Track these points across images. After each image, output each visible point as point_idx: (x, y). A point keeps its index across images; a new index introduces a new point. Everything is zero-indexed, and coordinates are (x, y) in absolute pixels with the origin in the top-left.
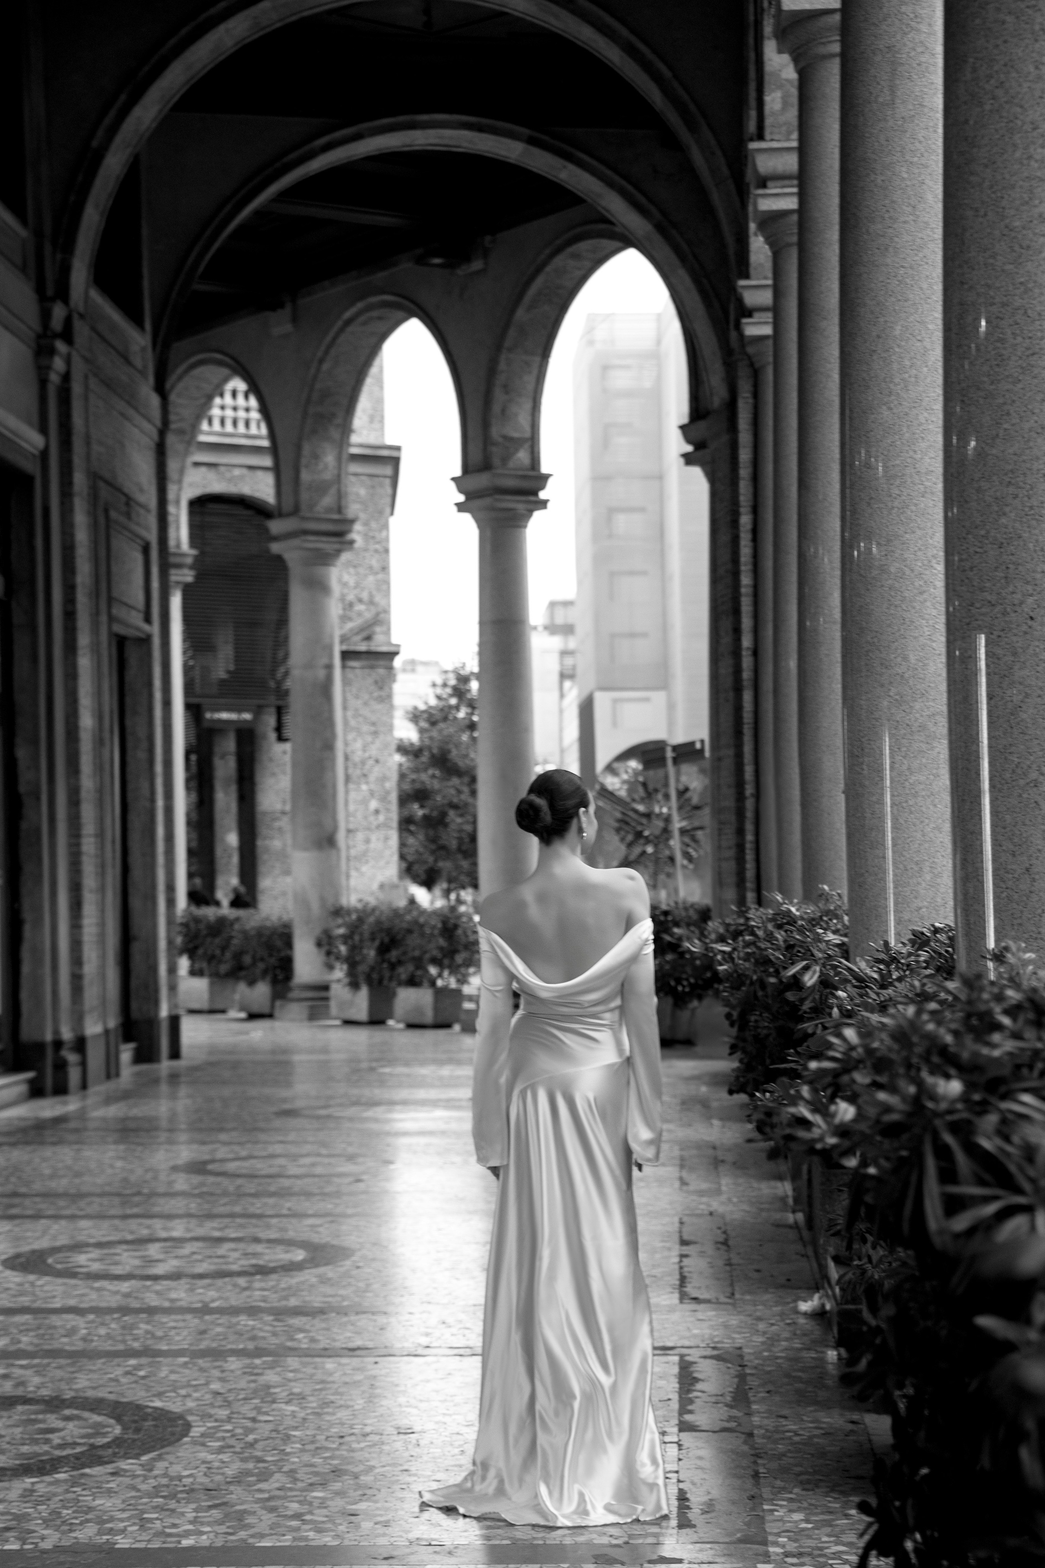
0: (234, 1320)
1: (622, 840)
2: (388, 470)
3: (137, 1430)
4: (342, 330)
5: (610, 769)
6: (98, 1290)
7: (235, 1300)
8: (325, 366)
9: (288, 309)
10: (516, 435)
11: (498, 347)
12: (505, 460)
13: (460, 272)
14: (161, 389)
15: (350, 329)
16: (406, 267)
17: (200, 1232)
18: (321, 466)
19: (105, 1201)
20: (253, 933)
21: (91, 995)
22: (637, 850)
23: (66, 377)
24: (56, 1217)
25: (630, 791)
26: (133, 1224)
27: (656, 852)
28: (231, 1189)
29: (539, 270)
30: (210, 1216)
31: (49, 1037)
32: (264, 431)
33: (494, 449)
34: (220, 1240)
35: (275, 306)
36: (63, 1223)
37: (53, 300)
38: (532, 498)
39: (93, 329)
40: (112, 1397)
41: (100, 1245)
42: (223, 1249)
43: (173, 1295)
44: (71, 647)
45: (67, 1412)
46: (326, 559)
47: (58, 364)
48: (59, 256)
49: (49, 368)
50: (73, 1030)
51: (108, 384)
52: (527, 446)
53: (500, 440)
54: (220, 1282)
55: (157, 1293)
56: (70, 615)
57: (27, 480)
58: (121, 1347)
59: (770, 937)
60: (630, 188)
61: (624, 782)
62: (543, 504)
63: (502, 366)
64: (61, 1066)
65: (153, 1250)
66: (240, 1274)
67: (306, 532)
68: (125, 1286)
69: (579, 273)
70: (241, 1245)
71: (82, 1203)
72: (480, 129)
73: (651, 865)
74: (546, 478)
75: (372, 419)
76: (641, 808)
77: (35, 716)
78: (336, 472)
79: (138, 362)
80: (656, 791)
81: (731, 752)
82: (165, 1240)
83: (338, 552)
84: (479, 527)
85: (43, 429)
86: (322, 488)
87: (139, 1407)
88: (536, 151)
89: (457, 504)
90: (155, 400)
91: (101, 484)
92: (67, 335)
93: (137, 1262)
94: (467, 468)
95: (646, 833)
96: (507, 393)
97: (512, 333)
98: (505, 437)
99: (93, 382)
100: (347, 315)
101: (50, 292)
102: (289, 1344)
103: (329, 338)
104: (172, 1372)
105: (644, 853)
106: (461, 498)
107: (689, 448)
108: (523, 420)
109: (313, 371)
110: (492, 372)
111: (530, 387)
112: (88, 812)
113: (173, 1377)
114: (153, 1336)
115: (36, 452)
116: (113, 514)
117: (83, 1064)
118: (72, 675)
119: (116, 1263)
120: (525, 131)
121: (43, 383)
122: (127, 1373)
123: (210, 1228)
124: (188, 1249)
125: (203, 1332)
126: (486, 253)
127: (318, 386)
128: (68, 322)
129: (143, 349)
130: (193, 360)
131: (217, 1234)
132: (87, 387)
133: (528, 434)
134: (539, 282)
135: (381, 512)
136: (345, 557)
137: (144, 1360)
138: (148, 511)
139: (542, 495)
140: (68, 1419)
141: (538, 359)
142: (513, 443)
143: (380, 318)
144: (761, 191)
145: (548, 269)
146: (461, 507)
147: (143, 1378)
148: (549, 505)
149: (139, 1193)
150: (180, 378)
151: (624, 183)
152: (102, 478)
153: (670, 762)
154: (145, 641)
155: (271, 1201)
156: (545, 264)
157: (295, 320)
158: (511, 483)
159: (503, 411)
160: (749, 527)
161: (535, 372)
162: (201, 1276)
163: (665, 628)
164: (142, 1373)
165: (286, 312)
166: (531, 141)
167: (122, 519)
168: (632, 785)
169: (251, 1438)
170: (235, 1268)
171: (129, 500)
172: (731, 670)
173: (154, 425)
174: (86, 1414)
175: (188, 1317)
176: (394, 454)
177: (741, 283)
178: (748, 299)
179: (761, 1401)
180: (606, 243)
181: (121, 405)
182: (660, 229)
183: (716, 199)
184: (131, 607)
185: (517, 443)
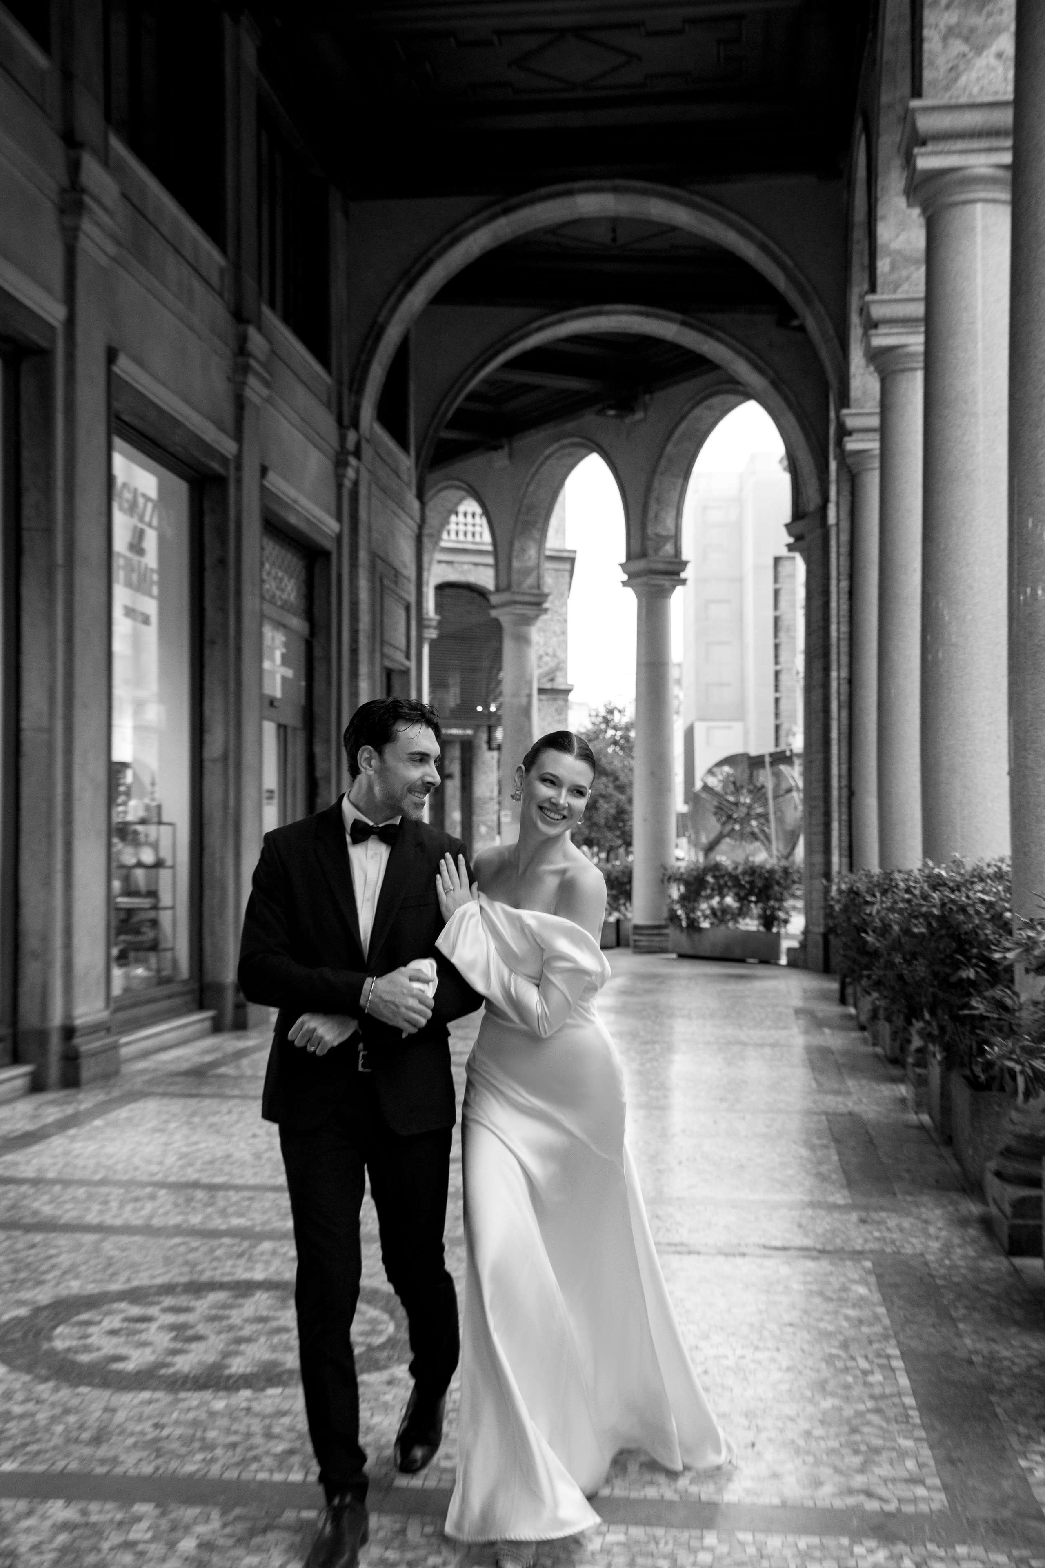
1: (719, 820)
2: (567, 566)
4: (543, 463)
5: (710, 772)
8: (531, 488)
9: (506, 451)
10: (664, 533)
11: (653, 472)
12: (657, 551)
13: (627, 420)
14: (421, 496)
15: (549, 462)
16: (589, 419)
18: (527, 557)
22: (728, 828)
23: (356, 483)
25: (724, 787)
27: (741, 829)
29: (683, 417)
32: (487, 537)
33: (650, 543)
35: (495, 448)
37: (348, 428)
38: (676, 577)
39: (376, 452)
44: (354, 674)
46: (528, 621)
47: (350, 473)
48: (353, 398)
49: (344, 476)
51: (384, 490)
52: (672, 541)
56: (354, 651)
57: (327, 554)
59: (925, 897)
60: (752, 356)
61: (720, 781)
62: (684, 582)
63: (656, 484)
67: (515, 602)
69: (711, 420)
72: (647, 315)
74: (684, 564)
75: (557, 532)
76: (731, 799)
77: (329, 722)
78: (536, 561)
79: (405, 477)
80: (742, 787)
81: (820, 756)
83: (537, 616)
84: (638, 597)
85: (339, 519)
86: (527, 572)
88: (687, 331)
89: (623, 582)
90: (416, 504)
91: (378, 561)
92: (357, 454)
94: (629, 557)
95: (735, 816)
96: (659, 504)
97: (663, 462)
98: (657, 535)
99: (374, 489)
100: (548, 452)
101: (346, 421)
103: (533, 469)
105: (733, 829)
106: (625, 577)
107: (791, 540)
108: (670, 522)
109: (522, 491)
110: (649, 489)
111: (675, 499)
115: (333, 535)
116: (386, 582)
120: (679, 317)
126: (646, 408)
127: (526, 502)
128: (358, 445)
129: (409, 468)
130: (440, 486)
132: (369, 491)
133: (672, 531)
134: (683, 426)
135: (562, 595)
136: (544, 617)
138: (409, 580)
139: (683, 575)
141: (681, 481)
142: (662, 539)
143: (570, 455)
144: (873, 332)
145: (691, 417)
146: (625, 584)
148: (688, 583)
150: (431, 499)
151: (748, 352)
152: (378, 556)
153: (767, 765)
154: (406, 672)
156: (688, 413)
157: (511, 456)
158: (661, 567)
159: (656, 516)
161: (679, 489)
163: (742, 680)
165: (505, 452)
166: (684, 324)
167: (392, 586)
168: (725, 782)
171: (397, 573)
172: (820, 697)
173: (415, 522)
176: (572, 555)
177: (845, 411)
178: (851, 423)
179: (964, 1319)
180: (732, 398)
181: (393, 506)
182: (774, 384)
183: (824, 353)
184: (397, 648)
185: (665, 539)
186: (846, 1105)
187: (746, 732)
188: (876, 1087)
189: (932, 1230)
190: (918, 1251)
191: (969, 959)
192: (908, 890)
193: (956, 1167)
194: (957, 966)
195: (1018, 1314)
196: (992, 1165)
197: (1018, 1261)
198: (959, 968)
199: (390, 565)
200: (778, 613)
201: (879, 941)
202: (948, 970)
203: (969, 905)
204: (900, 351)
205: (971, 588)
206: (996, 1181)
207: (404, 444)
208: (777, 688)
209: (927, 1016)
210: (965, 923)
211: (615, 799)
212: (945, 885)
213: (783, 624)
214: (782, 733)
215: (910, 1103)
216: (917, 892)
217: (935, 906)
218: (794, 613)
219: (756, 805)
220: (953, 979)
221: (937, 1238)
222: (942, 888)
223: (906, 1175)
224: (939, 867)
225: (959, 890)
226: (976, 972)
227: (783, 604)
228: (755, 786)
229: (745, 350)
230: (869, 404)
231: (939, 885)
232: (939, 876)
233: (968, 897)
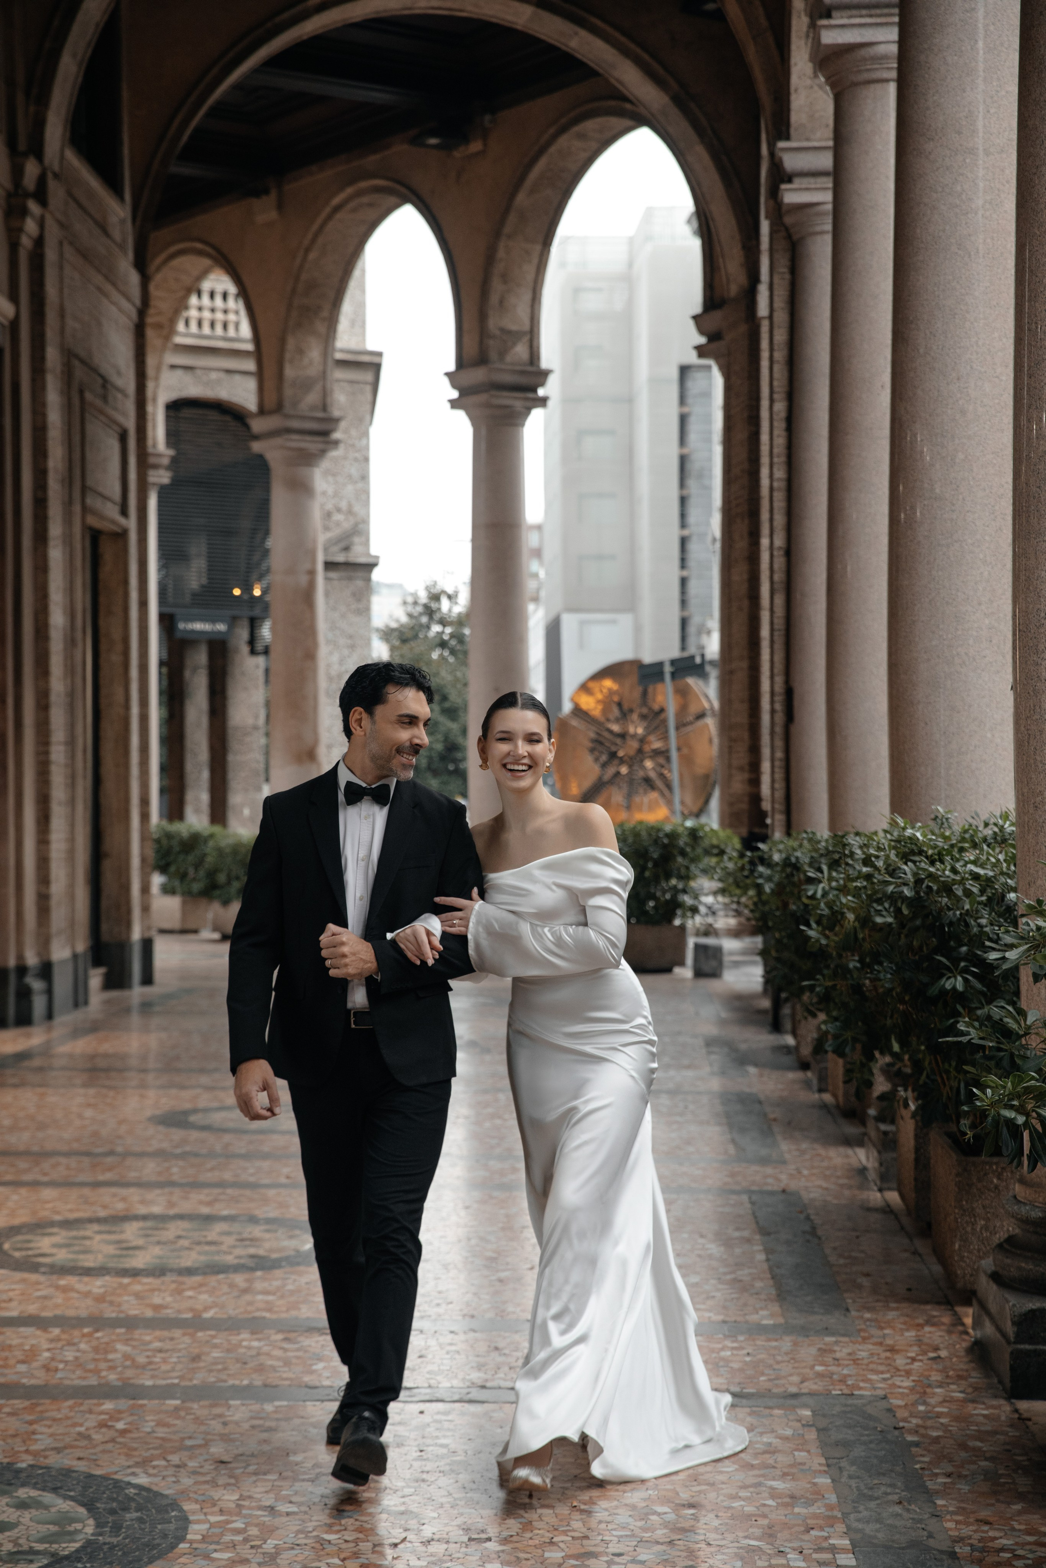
0: (234, 1339)
1: (596, 760)
2: (369, 377)
3: (117, 1528)
4: (330, 217)
5: (584, 688)
6: (65, 1290)
7: (234, 1308)
8: (312, 256)
9: (273, 194)
10: (514, 328)
11: (497, 234)
12: (502, 354)
13: (457, 154)
14: (141, 264)
15: (338, 216)
16: (399, 150)
17: (185, 1207)
18: (306, 361)
19: (73, 1162)
20: (228, 850)
21: (58, 916)
22: (611, 771)
23: (39, 242)
24: (16, 1184)
25: (605, 711)
26: (105, 1194)
27: (630, 773)
28: (218, 1148)
29: (542, 151)
30: (196, 1185)
31: (12, 962)
32: (246, 330)
33: (491, 342)
34: (209, 1219)
35: (259, 192)
36: (23, 1191)
37: (25, 155)
38: (531, 395)
39: (70, 194)
40: (82, 1467)
41: (67, 1224)
42: (215, 1231)
43: (157, 1300)
44: (41, 537)
45: (23, 1493)
46: (309, 459)
47: (31, 226)
48: (32, 109)
49: (20, 230)
50: (39, 954)
51: (85, 255)
52: (526, 339)
53: (498, 333)
54: (213, 1280)
55: (138, 1296)
56: (41, 503)
58: (93, 1381)
59: (892, 871)
60: (646, 57)
61: (599, 702)
62: (543, 402)
63: (501, 253)
64: (25, 994)
65: (131, 1232)
66: (237, 1268)
67: (288, 431)
68: (97, 1285)
69: (584, 155)
70: (236, 1227)
71: (46, 1165)
73: (625, 786)
74: (543, 375)
75: (353, 324)
76: (616, 728)
78: (321, 368)
79: (117, 235)
80: (631, 711)
81: (745, 664)
82: (145, 1218)
83: (323, 452)
84: (474, 424)
85: (14, 297)
86: (306, 385)
87: (119, 1485)
88: (546, 15)
89: (451, 401)
90: (134, 278)
91: (76, 363)
92: (41, 194)
93: (111, 1250)
94: (460, 362)
95: (621, 754)
96: (505, 282)
97: (512, 218)
98: (503, 330)
99: (68, 250)
100: (336, 201)
101: (22, 146)
102: (307, 1379)
103: (315, 227)
104: (160, 1424)
105: (618, 773)
106: (455, 394)
107: (702, 340)
108: (522, 311)
109: (298, 261)
110: (490, 259)
111: (530, 277)
112: (58, 718)
113: (161, 1432)
114: (135, 1365)
115: (6, 323)
116: (88, 396)
117: (49, 992)
118: (42, 568)
119: (86, 1252)
121: (14, 246)
122: (102, 1425)
123: (196, 1202)
124: (173, 1229)
125: (196, 1358)
126: (485, 134)
127: (304, 276)
128: (42, 181)
129: (123, 222)
130: (172, 249)
131: (205, 1210)
132: (61, 255)
133: (527, 327)
134: (542, 163)
135: (361, 420)
136: (333, 453)
137: (123, 1404)
138: (126, 396)
139: (542, 392)
140: (23, 1505)
141: (538, 248)
142: (510, 337)
143: (371, 205)
144: (824, 22)
145: (553, 149)
146: (454, 404)
147: (123, 1432)
148: (550, 403)
149: (111, 1153)
150: (158, 269)
151: (639, 51)
152: (77, 357)
153: (668, 677)
154: (122, 535)
155: (266, 1164)
156: (548, 144)
157: (280, 207)
158: (508, 378)
159: (501, 302)
160: (783, 415)
161: (535, 261)
162: (189, 1271)
163: (632, 550)
164: (120, 1425)
165: (271, 199)
166: (542, 5)
167: (98, 402)
168: (606, 703)
169: (270, 1543)
170: (230, 1259)
171: (105, 383)
172: (745, 576)
173: (134, 304)
174: (48, 1497)
175: (177, 1333)
176: (375, 360)
177: (781, 144)
178: (791, 162)
179: (944, 1492)
180: (615, 122)
181: (99, 279)
182: (677, 100)
183: (752, 54)
184: (106, 498)
185: (515, 336)
186: (779, 1180)
187: (638, 629)
188: (822, 1152)
189: (900, 1361)
190: (880, 1393)
191: (955, 961)
192: (867, 861)
193: (937, 1268)
194: (939, 972)
195: (1023, 1483)
196: (988, 1264)
197: (1024, 1405)
198: (942, 975)
199: (95, 370)
200: (685, 451)
201: (827, 937)
202: (925, 979)
203: (954, 882)
204: (863, 52)
205: (963, 412)
206: (994, 1287)
207: (114, 184)
208: (683, 563)
209: (896, 1047)
210: (949, 909)
211: (442, 729)
212: (921, 852)
213: (694, 466)
214: (692, 629)
215: (872, 1175)
216: (880, 864)
217: (905, 884)
218: (710, 450)
219: (652, 738)
220: (933, 991)
221: (908, 1373)
222: (917, 858)
223: (865, 1282)
224: (913, 828)
225: (942, 862)
226: (966, 980)
227: (693, 437)
228: (650, 709)
229: (632, 46)
230: (818, 135)
231: (913, 853)
232: (913, 839)
233: (954, 870)
